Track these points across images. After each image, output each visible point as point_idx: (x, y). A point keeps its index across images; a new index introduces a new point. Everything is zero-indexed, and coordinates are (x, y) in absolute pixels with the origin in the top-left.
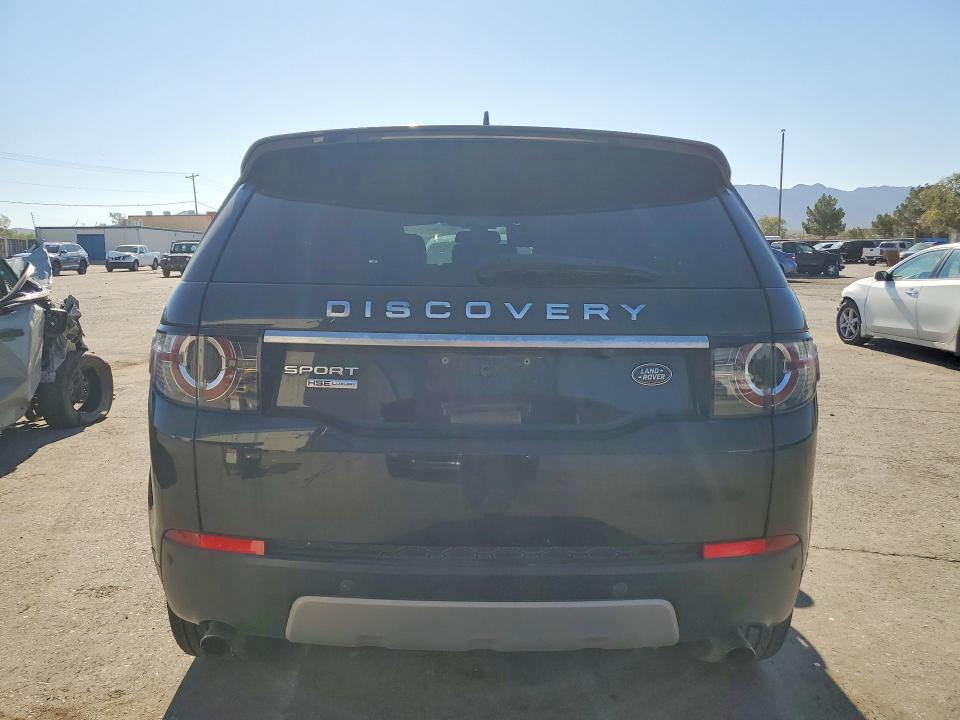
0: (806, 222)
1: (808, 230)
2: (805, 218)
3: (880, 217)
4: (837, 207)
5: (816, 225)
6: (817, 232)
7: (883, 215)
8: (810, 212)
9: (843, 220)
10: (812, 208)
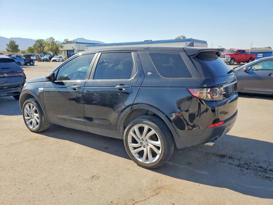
0: (7, 48)
1: (8, 51)
2: (7, 47)
3: (29, 47)
4: (16, 44)
5: (10, 49)
6: (12, 52)
7: (30, 47)
8: (8, 45)
9: (19, 48)
10: (8, 44)
